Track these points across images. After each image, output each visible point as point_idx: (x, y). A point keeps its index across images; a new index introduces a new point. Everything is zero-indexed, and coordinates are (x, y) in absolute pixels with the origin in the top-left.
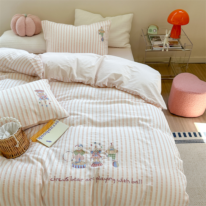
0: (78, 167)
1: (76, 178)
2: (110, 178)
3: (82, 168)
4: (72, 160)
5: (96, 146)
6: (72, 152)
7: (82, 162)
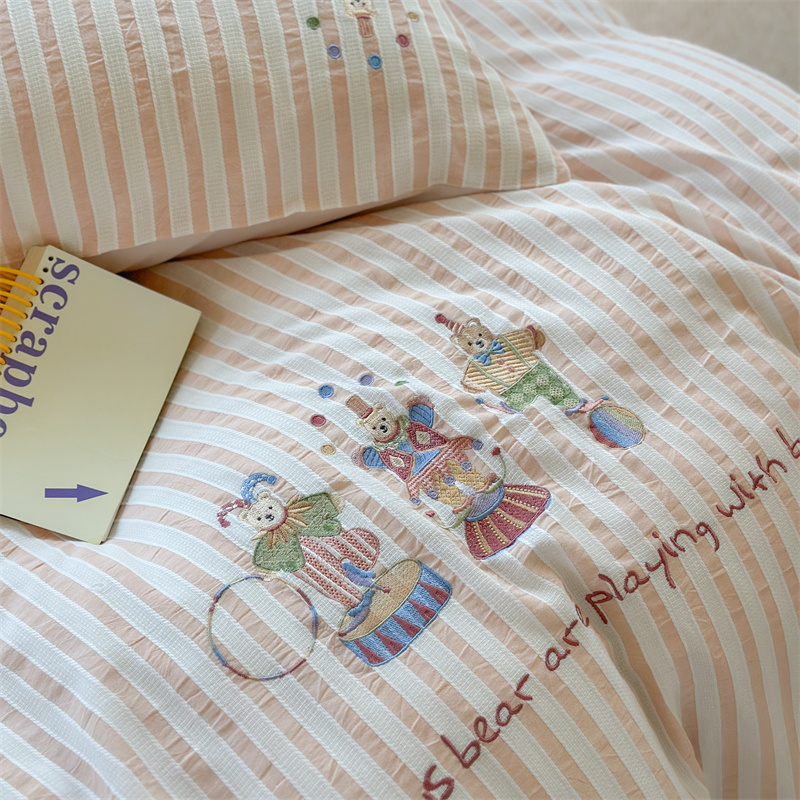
0: (413, 631)
1: (481, 719)
2: (674, 541)
3: (441, 615)
4: (316, 625)
5: (354, 403)
6: (245, 573)
7: (385, 571)
